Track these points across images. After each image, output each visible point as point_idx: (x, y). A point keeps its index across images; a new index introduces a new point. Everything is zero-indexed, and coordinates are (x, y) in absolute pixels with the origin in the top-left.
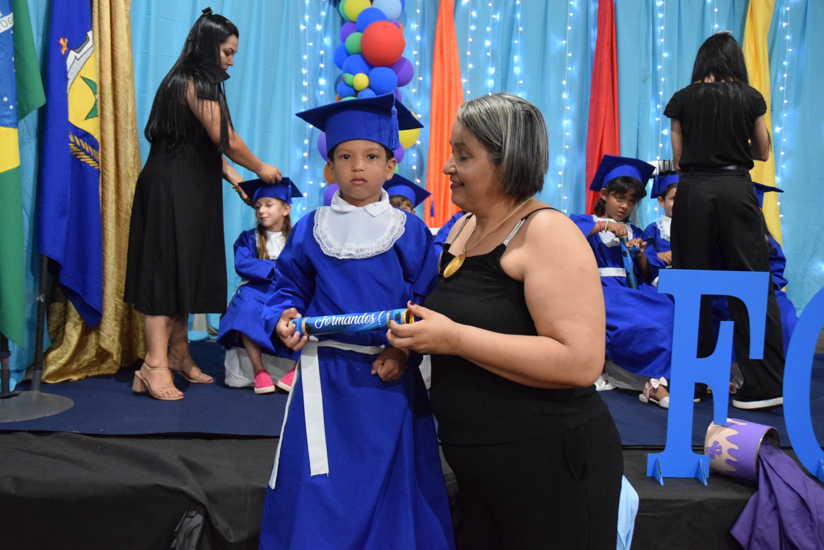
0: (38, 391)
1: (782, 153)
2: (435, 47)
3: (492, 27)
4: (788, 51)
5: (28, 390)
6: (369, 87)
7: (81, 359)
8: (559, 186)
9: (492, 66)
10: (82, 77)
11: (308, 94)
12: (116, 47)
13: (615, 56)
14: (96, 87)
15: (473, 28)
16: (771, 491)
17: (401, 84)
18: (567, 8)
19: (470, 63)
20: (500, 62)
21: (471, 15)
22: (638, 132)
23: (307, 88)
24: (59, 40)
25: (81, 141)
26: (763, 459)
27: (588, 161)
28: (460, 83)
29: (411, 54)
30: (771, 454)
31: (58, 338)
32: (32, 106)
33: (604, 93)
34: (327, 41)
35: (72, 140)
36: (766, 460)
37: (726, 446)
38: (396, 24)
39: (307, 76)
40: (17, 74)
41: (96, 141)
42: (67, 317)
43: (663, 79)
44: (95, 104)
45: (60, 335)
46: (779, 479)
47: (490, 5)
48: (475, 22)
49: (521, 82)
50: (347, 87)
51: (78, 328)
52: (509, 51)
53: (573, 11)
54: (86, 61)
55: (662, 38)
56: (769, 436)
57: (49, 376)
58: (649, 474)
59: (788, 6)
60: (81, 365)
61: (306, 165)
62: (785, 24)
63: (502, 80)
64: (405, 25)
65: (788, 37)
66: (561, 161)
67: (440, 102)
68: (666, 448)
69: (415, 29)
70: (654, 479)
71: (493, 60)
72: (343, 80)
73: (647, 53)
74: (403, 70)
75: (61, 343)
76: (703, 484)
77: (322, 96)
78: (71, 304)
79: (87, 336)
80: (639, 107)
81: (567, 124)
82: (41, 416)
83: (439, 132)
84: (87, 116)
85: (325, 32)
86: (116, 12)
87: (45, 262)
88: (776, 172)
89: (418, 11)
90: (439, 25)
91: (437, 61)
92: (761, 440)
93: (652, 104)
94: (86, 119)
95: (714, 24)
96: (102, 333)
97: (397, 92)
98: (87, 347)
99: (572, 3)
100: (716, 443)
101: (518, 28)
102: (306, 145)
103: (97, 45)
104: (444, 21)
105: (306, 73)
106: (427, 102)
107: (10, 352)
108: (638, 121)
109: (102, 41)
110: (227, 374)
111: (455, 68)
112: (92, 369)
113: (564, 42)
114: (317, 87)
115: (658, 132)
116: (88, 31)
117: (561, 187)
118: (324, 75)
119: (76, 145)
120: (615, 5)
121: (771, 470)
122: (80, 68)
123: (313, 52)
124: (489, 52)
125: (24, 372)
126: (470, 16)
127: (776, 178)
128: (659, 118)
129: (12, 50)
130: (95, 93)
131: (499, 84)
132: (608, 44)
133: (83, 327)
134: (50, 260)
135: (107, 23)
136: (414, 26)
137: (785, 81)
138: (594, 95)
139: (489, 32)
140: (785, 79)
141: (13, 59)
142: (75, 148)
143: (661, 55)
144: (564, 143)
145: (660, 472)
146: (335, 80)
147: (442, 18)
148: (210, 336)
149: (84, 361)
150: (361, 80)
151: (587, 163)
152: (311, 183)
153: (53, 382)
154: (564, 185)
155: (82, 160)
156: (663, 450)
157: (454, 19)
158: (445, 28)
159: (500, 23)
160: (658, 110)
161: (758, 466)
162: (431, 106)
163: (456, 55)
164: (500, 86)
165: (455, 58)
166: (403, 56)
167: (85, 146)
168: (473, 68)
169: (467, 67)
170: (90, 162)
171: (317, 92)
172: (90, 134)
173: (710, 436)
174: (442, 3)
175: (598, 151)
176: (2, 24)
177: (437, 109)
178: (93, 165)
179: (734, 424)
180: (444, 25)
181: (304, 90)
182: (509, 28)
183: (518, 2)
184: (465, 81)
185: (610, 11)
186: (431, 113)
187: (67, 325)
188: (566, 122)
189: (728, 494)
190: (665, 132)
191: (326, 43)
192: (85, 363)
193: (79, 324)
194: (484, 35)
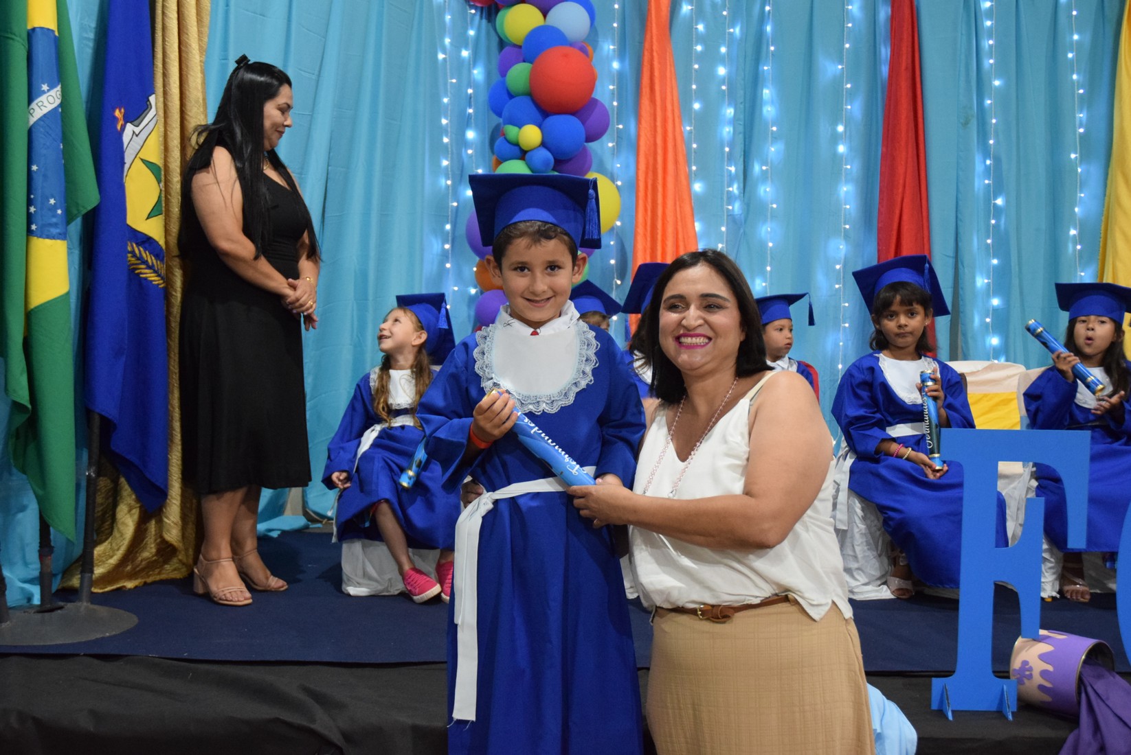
0: (87, 602)
2: (642, 79)
3: (729, 47)
5: (73, 601)
6: (543, 144)
7: (138, 557)
8: (837, 286)
9: (730, 105)
10: (142, 160)
11: (450, 156)
12: (188, 115)
13: (918, 85)
14: (160, 172)
15: (699, 48)
16: (1097, 728)
17: (590, 139)
18: (844, 15)
19: (696, 100)
20: (742, 100)
21: (696, 28)
22: (957, 202)
23: (449, 146)
24: (114, 111)
25: (141, 249)
26: (1087, 684)
27: (880, 248)
28: (681, 133)
29: (605, 92)
30: (1099, 677)
31: (106, 527)
32: (83, 207)
33: (903, 143)
34: (478, 73)
35: (129, 249)
36: (1092, 688)
37: (1038, 666)
38: (583, 49)
39: (449, 129)
40: (65, 165)
41: (161, 247)
42: (118, 498)
44: (159, 197)
45: (108, 523)
46: (1109, 712)
47: (725, 13)
48: (702, 39)
49: (774, 129)
50: (508, 144)
51: (134, 514)
52: (755, 82)
53: (853, 20)
54: (147, 138)
55: (991, 58)
56: (1094, 655)
57: (97, 583)
58: (935, 706)
60: (138, 566)
61: (448, 262)
63: (745, 128)
64: (595, 48)
66: (838, 248)
67: (651, 164)
68: (958, 671)
69: (611, 52)
70: (941, 713)
71: (731, 96)
72: (504, 135)
73: (968, 81)
74: (594, 118)
75: (109, 535)
76: (1006, 718)
77: (471, 156)
78: (123, 480)
79: (145, 524)
80: (958, 163)
81: (847, 193)
82: (99, 636)
83: (649, 208)
84: (149, 214)
85: (474, 61)
86: (187, 67)
87: (96, 421)
89: (615, 25)
90: (647, 45)
91: (645, 102)
92: (1083, 657)
93: (978, 158)
94: (147, 218)
95: (1072, 34)
96: (165, 520)
97: (585, 150)
98: (146, 540)
99: (850, 7)
100: (1025, 663)
101: (768, 47)
102: (448, 233)
103: (161, 113)
104: (654, 41)
105: (447, 124)
106: (632, 160)
107: (53, 547)
108: (957, 186)
109: (168, 107)
110: (345, 578)
111: (673, 110)
112: (151, 573)
113: (840, 67)
114: (464, 144)
115: (988, 200)
116: (150, 95)
117: (840, 288)
118: (473, 125)
119: (134, 255)
120: (917, 9)
121: (1099, 701)
122: (139, 148)
123: (458, 91)
124: (724, 84)
125: (59, 577)
126: (694, 30)
128: (989, 180)
129: (60, 134)
130: (159, 182)
131: (740, 133)
132: (907, 68)
133: (140, 512)
134: (103, 418)
135: (175, 83)
136: (609, 47)
138: (887, 147)
139: (724, 54)
141: (62, 147)
142: (133, 259)
143: (991, 83)
144: (842, 220)
145: (949, 703)
146: (491, 130)
147: (651, 33)
148: (310, 523)
149: (142, 561)
150: (531, 135)
151: (879, 251)
152: (456, 288)
153: (102, 591)
154: (844, 285)
155: (142, 276)
156: (954, 672)
157: (671, 35)
158: (657, 52)
159: (741, 39)
160: (987, 168)
161: (1079, 693)
162: (637, 169)
163: (674, 91)
164: (741, 136)
165: (672, 96)
166: (593, 96)
167: (147, 256)
168: (700, 109)
169: (691, 108)
170: (153, 279)
171: (463, 150)
172: (154, 240)
173: (1018, 653)
174: (651, 13)
175: (894, 233)
176: (48, 101)
177: (647, 174)
178: (156, 283)
179: (1049, 637)
180: (655, 48)
181: (444, 150)
182: (756, 47)
183: (767, 8)
184: (688, 128)
185: (910, 20)
186: (637, 179)
187: (119, 509)
188: (845, 189)
189: (1040, 731)
190: (1000, 201)
191: (476, 77)
192: (144, 563)
193: (136, 508)
194: (716, 59)
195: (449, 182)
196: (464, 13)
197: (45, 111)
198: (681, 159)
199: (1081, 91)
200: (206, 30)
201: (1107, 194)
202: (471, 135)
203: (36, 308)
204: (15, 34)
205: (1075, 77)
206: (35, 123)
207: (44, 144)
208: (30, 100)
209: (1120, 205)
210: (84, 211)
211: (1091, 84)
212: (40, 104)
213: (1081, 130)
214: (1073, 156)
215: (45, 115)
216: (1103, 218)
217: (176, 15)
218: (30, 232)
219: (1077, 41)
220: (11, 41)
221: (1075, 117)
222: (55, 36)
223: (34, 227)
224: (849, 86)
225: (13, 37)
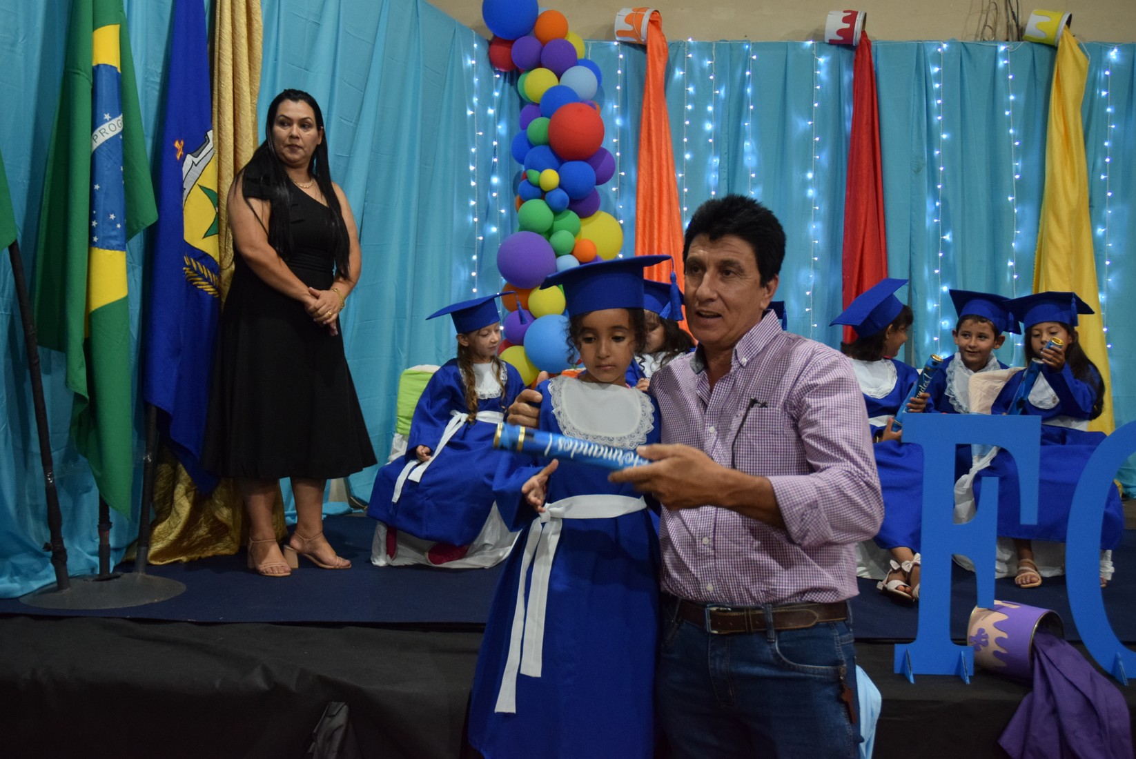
0: (142, 572)
1: (1108, 263)
2: (641, 132)
3: (715, 107)
4: (1110, 128)
5: (131, 572)
6: (560, 186)
7: (193, 535)
8: (807, 310)
9: (715, 155)
10: (200, 186)
11: (476, 197)
12: (240, 149)
13: (877, 139)
14: (215, 197)
15: (690, 107)
16: (1049, 691)
17: (599, 181)
18: (813, 79)
19: (687, 152)
20: (726, 151)
21: (688, 90)
22: (911, 239)
23: (476, 189)
24: (174, 142)
25: (199, 264)
26: (1040, 650)
27: (845, 277)
28: (674, 179)
29: (611, 142)
30: (1051, 644)
31: (165, 508)
32: (143, 224)
33: (864, 187)
34: (502, 128)
35: (187, 263)
36: (1045, 654)
37: (994, 634)
38: (592, 105)
39: (476, 175)
40: (125, 186)
41: (217, 263)
42: (176, 482)
43: (942, 169)
44: (214, 219)
45: (168, 504)
46: (1060, 675)
47: (711, 77)
48: (692, 99)
49: (753, 175)
50: (531, 186)
51: (189, 496)
52: (737, 136)
53: (821, 83)
54: (205, 167)
55: (940, 115)
56: (1045, 623)
57: (155, 557)
58: (897, 670)
59: (1108, 70)
60: (195, 541)
61: (474, 287)
62: (1104, 93)
63: (728, 173)
64: (601, 106)
65: (1109, 110)
66: (809, 277)
67: (649, 204)
68: (918, 638)
69: (615, 111)
70: (903, 677)
71: (717, 148)
72: (526, 178)
73: (920, 137)
74: (603, 164)
75: (168, 514)
76: (963, 682)
77: (495, 198)
78: (181, 466)
79: (200, 505)
80: (911, 205)
81: (816, 230)
82: (147, 602)
83: (647, 242)
84: (206, 234)
85: (499, 117)
86: (239, 107)
87: (154, 413)
88: (1100, 287)
89: (618, 88)
90: (645, 105)
91: (644, 152)
92: (1036, 626)
93: (929, 200)
94: (204, 237)
95: (1009, 95)
96: (218, 502)
97: (595, 191)
98: (201, 521)
99: (818, 72)
101: (748, 106)
102: (474, 262)
103: (217, 147)
104: (651, 97)
105: (474, 170)
106: (633, 202)
107: (111, 523)
108: (911, 225)
109: (223, 142)
111: (667, 159)
112: (206, 548)
113: (810, 123)
114: (490, 188)
115: (937, 236)
116: (209, 131)
117: (809, 311)
118: (497, 172)
119: (192, 269)
120: (876, 74)
121: (1051, 665)
122: (198, 176)
123: (484, 143)
124: (710, 138)
125: (124, 550)
126: (685, 92)
127: (1100, 296)
128: (938, 219)
129: (121, 158)
130: (216, 206)
131: (724, 179)
132: (867, 124)
133: (195, 495)
134: (159, 411)
135: (228, 120)
136: (613, 106)
137: (1108, 168)
138: (850, 191)
139: (711, 112)
140: (1108, 165)
141: (122, 169)
142: (191, 272)
143: (939, 137)
144: (812, 253)
145: (910, 668)
146: (513, 177)
147: (649, 92)
148: (352, 509)
149: (197, 538)
150: (550, 178)
151: (843, 279)
153: (161, 563)
154: (813, 309)
155: (198, 287)
156: (914, 639)
157: (665, 95)
158: (653, 109)
159: (725, 100)
160: (937, 209)
161: (1032, 659)
162: (637, 209)
163: (668, 144)
164: (725, 182)
165: (667, 146)
166: (601, 146)
167: (203, 270)
168: (691, 159)
169: (682, 158)
170: (208, 290)
171: (489, 193)
172: (209, 255)
173: (974, 622)
174: (648, 77)
175: (857, 263)
176: (110, 128)
177: (645, 212)
178: (212, 293)
179: (1003, 607)
180: (652, 106)
181: (471, 192)
182: (737, 107)
183: (748, 73)
184: (680, 175)
185: (870, 82)
186: (637, 218)
187: (176, 491)
188: (814, 227)
189: (995, 694)
190: (947, 237)
191: (500, 131)
192: (198, 540)
193: (191, 491)
194: (704, 116)
195: (476, 220)
196: (490, 78)
197: (107, 137)
198: (674, 201)
199: (1017, 143)
200: (258, 76)
201: (1040, 231)
202: (495, 180)
203: (96, 310)
204: (81, 70)
205: (1011, 131)
206: (99, 147)
207: (106, 167)
208: (94, 127)
209: (1052, 240)
210: (144, 227)
211: (1026, 137)
212: (102, 131)
213: (1017, 177)
214: (1010, 199)
215: (107, 141)
216: (1036, 252)
217: (231, 62)
218: (91, 244)
219: (1013, 101)
220: (77, 76)
221: (1011, 166)
222: (118, 73)
223: (95, 239)
224: (817, 139)
225: (79, 72)
